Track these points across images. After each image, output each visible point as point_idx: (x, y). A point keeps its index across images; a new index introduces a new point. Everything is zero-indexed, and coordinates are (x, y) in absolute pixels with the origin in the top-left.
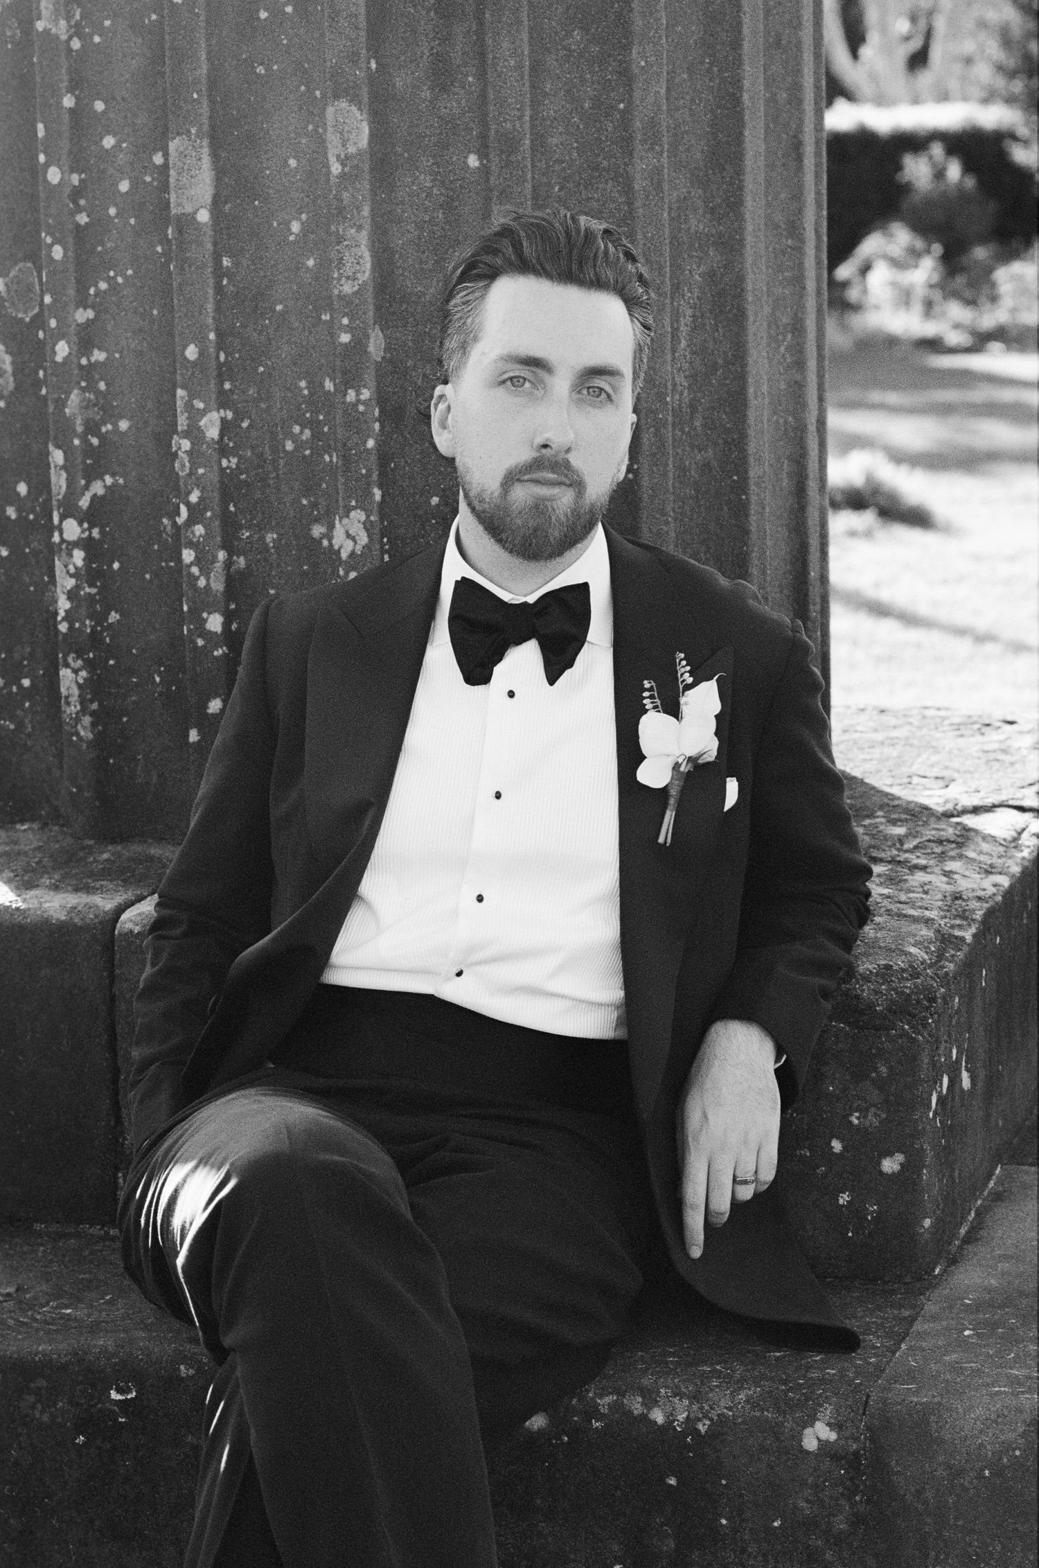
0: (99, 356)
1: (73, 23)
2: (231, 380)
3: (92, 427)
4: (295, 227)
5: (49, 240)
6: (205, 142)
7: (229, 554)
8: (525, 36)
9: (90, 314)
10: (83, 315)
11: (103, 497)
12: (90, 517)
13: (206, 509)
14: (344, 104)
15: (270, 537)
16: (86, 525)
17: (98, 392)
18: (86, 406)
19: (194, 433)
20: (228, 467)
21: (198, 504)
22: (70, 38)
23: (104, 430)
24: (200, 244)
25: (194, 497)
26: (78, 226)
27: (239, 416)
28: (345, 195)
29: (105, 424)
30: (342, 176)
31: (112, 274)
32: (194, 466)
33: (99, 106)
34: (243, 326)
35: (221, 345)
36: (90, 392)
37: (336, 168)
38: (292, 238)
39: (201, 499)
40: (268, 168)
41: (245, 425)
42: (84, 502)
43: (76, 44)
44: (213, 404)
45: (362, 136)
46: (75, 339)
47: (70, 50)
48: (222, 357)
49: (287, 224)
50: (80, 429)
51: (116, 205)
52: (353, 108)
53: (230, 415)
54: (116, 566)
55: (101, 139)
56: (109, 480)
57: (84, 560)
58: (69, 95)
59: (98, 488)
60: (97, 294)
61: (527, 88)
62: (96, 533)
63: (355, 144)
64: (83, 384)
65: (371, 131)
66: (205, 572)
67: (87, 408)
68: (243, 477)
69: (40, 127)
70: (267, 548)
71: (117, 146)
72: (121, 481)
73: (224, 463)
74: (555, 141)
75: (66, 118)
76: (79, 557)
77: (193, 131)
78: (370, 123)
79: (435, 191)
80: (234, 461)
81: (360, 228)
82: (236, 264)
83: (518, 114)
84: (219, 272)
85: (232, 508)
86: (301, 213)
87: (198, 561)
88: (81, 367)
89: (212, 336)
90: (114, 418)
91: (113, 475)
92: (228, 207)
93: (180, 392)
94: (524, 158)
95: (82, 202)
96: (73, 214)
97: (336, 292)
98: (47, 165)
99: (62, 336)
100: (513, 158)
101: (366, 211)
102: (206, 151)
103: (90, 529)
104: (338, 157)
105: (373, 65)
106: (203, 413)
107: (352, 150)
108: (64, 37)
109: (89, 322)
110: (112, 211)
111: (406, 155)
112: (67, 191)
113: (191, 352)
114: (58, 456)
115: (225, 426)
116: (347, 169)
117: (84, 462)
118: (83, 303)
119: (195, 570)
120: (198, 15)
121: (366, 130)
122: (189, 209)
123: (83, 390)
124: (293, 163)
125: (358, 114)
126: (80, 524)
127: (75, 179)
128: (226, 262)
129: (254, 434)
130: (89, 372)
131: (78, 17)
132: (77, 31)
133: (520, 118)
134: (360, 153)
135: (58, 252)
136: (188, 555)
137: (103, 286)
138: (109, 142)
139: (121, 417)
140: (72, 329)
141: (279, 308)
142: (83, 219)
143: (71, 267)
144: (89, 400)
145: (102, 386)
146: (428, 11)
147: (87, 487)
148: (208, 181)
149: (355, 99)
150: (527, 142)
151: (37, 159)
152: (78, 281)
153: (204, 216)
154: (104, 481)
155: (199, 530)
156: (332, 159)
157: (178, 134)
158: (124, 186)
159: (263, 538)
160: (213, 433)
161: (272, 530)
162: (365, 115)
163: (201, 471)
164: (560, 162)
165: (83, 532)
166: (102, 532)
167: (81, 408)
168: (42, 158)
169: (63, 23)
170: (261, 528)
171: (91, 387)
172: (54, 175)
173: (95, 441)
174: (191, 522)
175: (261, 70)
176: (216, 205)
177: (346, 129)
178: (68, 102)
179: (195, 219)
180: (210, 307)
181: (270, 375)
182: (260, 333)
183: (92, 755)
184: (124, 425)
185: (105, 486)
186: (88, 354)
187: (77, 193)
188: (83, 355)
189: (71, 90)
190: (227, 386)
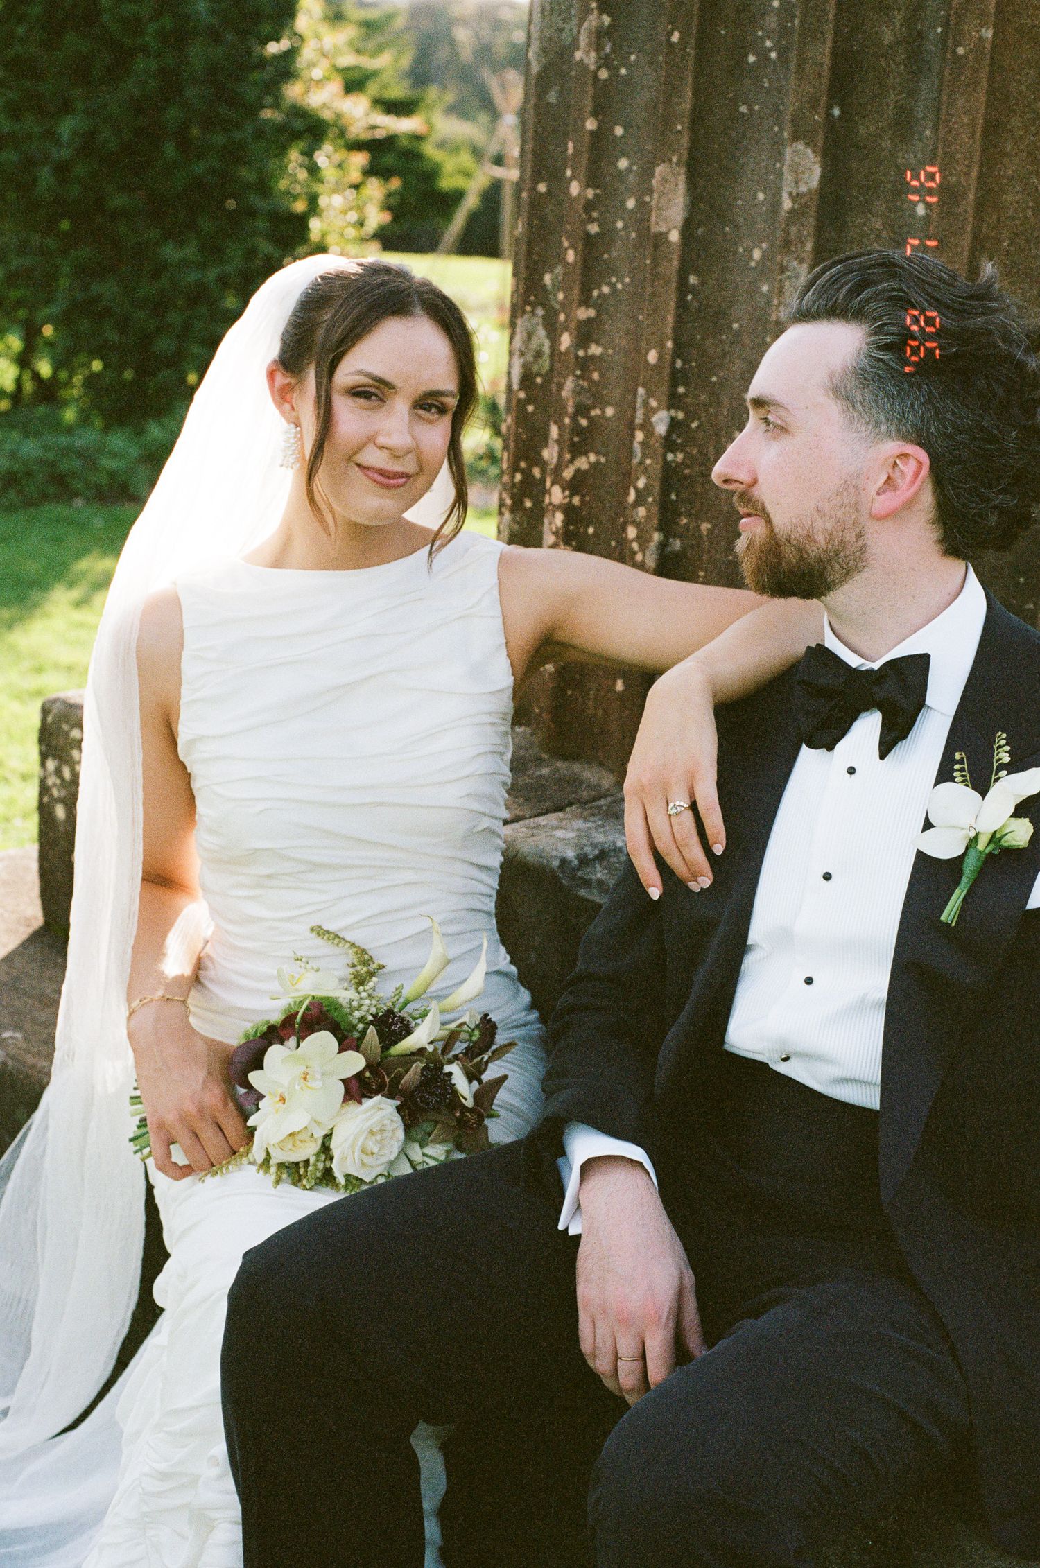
0: (595, 350)
1: (602, 55)
2: (686, 385)
3: (582, 410)
4: (757, 254)
5: (566, 244)
6: (683, 171)
7: (665, 536)
8: (982, 97)
9: (591, 313)
10: (584, 313)
11: (586, 472)
12: (573, 487)
13: (649, 495)
14: (800, 146)
15: (705, 527)
16: (567, 493)
17: (591, 381)
18: (578, 392)
19: (647, 426)
20: (673, 461)
21: (644, 489)
22: (599, 68)
23: (593, 413)
24: (670, 261)
25: (641, 483)
26: (587, 234)
27: (690, 417)
28: (793, 229)
29: (594, 408)
30: (792, 212)
31: (614, 280)
32: (644, 455)
33: (619, 131)
34: (703, 339)
35: (679, 351)
36: (583, 380)
37: (787, 204)
38: (753, 264)
39: (647, 485)
40: (740, 199)
41: (694, 425)
42: (568, 474)
43: (604, 74)
44: (664, 406)
45: (813, 177)
46: (575, 333)
47: (596, 77)
48: (679, 364)
49: (749, 251)
50: (570, 410)
51: (623, 220)
52: (809, 151)
53: (681, 415)
54: (591, 530)
55: (617, 160)
56: (592, 458)
57: (563, 522)
58: (592, 119)
59: (582, 463)
60: (600, 296)
61: (977, 146)
62: (576, 501)
63: (807, 183)
64: (578, 373)
65: (822, 172)
66: (643, 548)
67: (579, 393)
68: (687, 471)
69: (570, 145)
70: (701, 536)
71: (629, 169)
72: (603, 460)
73: (670, 457)
74: (1010, 198)
75: (587, 139)
76: (559, 518)
77: (675, 159)
78: (823, 166)
79: (884, 234)
80: (680, 456)
81: (801, 261)
82: (703, 283)
83: (965, 169)
84: (683, 287)
85: (673, 497)
86: (762, 242)
87: (639, 538)
88: (577, 357)
89: (669, 344)
90: (604, 404)
91: (597, 453)
92: (700, 230)
93: (641, 391)
94: (965, 211)
95: (595, 214)
96: (584, 223)
97: (774, 317)
98: (571, 179)
99: (566, 329)
100: (955, 210)
101: (809, 246)
102: (682, 178)
103: (571, 496)
104: (790, 194)
105: (836, 112)
106: (654, 411)
107: (803, 189)
108: (592, 67)
109: (589, 321)
110: (620, 224)
111: (861, 198)
112: (582, 202)
113: (652, 357)
114: (554, 431)
115: (674, 425)
116: (796, 206)
117: (571, 439)
118: (586, 301)
119: (635, 546)
120: (689, 55)
121: (817, 171)
122: (664, 229)
123: (578, 377)
124: (761, 196)
125: (812, 155)
126: (563, 491)
127: (590, 193)
128: (693, 280)
129: (701, 434)
130: (585, 364)
131: (608, 49)
132: (605, 62)
133: (967, 174)
134: (810, 192)
135: (571, 256)
136: (632, 532)
137: (606, 289)
138: (623, 164)
139: (609, 404)
140: (573, 324)
141: (736, 326)
142: (594, 228)
143: (578, 271)
144: (583, 388)
145: (596, 376)
146: (898, 65)
147: (572, 461)
148: (681, 205)
149: (810, 143)
150: (971, 196)
151: (565, 173)
152: (582, 283)
153: (674, 236)
154: (588, 458)
155: (642, 511)
156: (785, 195)
157: (664, 162)
158: (631, 204)
159: (698, 526)
160: (661, 429)
161: (708, 521)
162: (818, 159)
163: (648, 461)
164: (1014, 218)
165: (564, 498)
166: (582, 501)
167: (574, 391)
168: (569, 173)
169: (593, 54)
170: (698, 517)
171: (585, 376)
172: (575, 188)
173: (584, 422)
174: (637, 504)
175: (744, 109)
176: (688, 228)
177: (801, 169)
178: (591, 124)
179: (667, 239)
180: (670, 319)
181: (722, 385)
182: (717, 346)
183: (553, 685)
184: (610, 412)
185: (589, 463)
186: (586, 348)
187: (589, 206)
188: (582, 347)
189: (594, 114)
190: (681, 390)
